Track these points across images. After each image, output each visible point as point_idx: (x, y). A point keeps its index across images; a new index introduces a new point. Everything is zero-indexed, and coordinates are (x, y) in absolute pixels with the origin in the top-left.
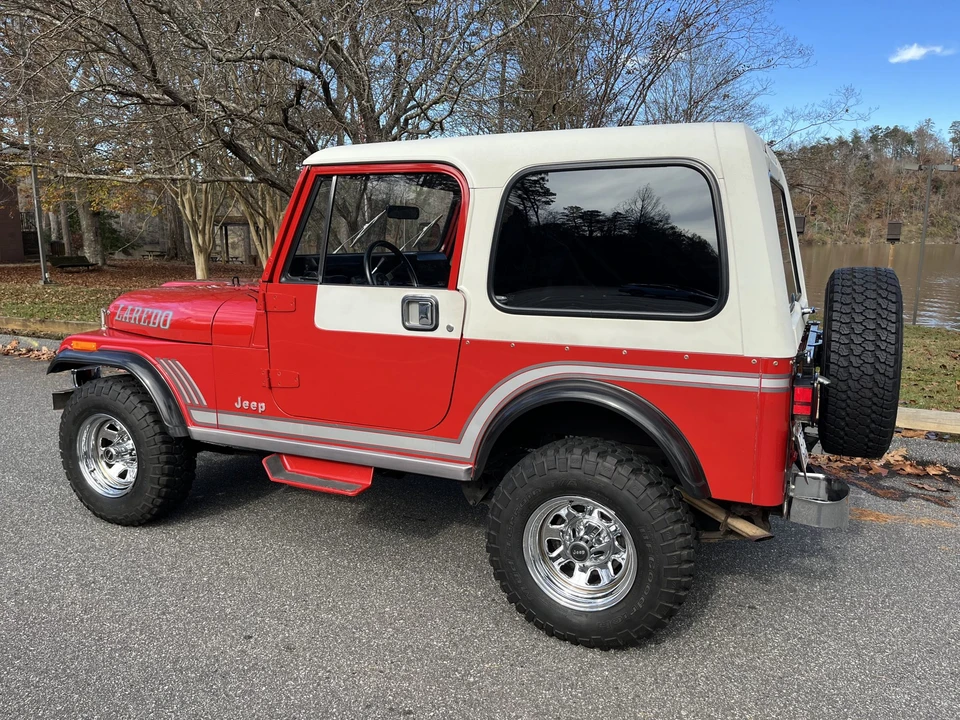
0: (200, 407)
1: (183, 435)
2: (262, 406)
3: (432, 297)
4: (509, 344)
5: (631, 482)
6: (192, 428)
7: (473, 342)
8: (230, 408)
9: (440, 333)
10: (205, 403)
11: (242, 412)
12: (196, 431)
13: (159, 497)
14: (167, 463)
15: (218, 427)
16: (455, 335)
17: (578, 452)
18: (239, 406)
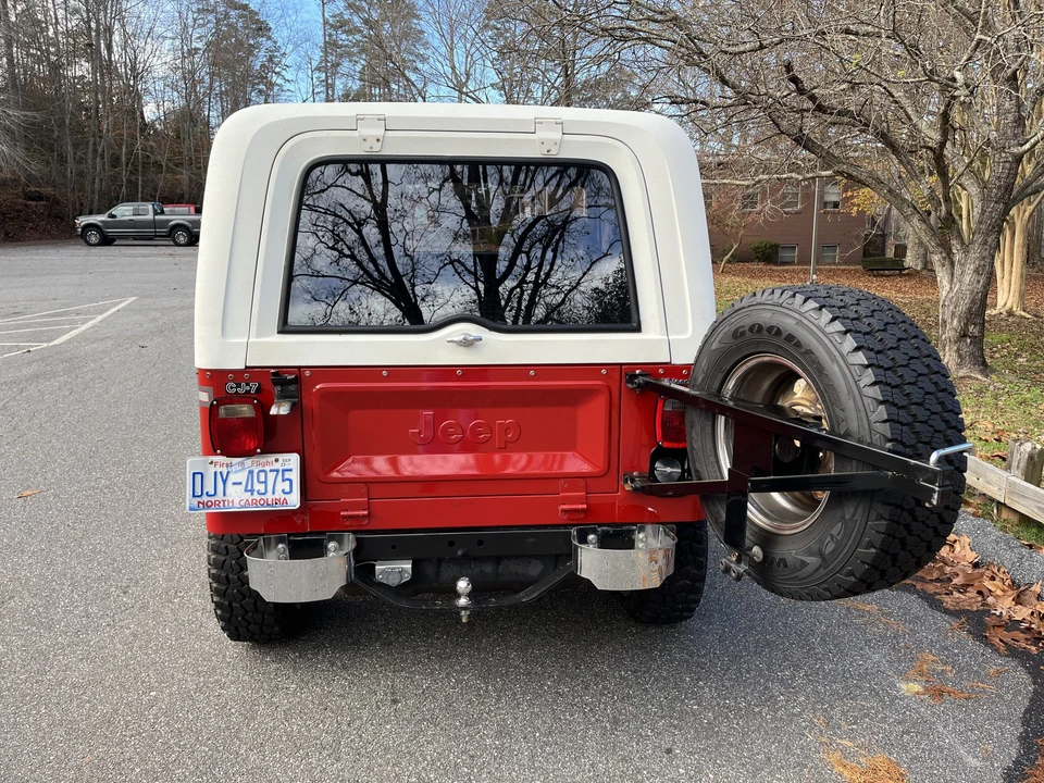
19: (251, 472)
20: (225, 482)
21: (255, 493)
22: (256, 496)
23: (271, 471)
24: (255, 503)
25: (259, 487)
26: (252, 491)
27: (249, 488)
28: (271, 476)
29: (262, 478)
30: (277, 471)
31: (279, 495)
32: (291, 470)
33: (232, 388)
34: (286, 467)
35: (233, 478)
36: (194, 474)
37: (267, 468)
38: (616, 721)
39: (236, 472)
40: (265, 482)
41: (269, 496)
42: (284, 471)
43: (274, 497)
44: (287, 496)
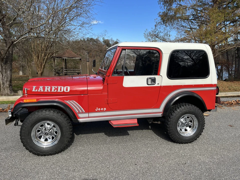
0: (82, 113)
1: (76, 122)
2: (105, 109)
3: (154, 77)
6: (79, 119)
7: (163, 86)
8: (94, 111)
9: (156, 85)
10: (84, 111)
11: (98, 111)
12: (81, 120)
15: (89, 117)
16: (159, 85)
18: (97, 110)
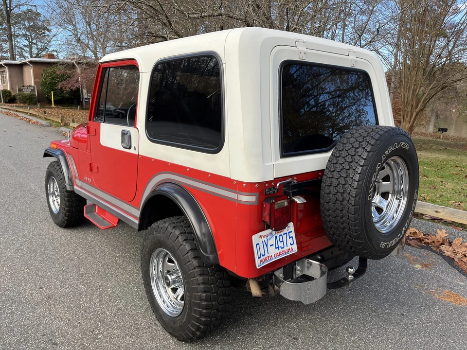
1: (72, 190)
2: (90, 180)
3: (129, 131)
4: (151, 159)
5: (182, 246)
6: (75, 187)
7: (142, 156)
9: (132, 151)
10: (78, 177)
11: (86, 182)
12: (76, 189)
13: (66, 216)
14: (68, 201)
15: (81, 188)
16: (136, 152)
17: (167, 225)
18: (85, 179)
19: (276, 237)
20: (267, 245)
21: (280, 248)
22: (281, 250)
23: (284, 234)
24: (281, 253)
25: (281, 245)
26: (278, 247)
27: (277, 246)
28: (284, 236)
29: (281, 240)
30: (286, 233)
31: (290, 247)
32: (291, 232)
33: (268, 191)
34: (290, 231)
35: (270, 243)
36: (257, 245)
37: (282, 233)
38: (374, 312)
39: (270, 239)
40: (283, 241)
41: (286, 248)
42: (289, 233)
43: (287, 248)
44: (292, 246)
